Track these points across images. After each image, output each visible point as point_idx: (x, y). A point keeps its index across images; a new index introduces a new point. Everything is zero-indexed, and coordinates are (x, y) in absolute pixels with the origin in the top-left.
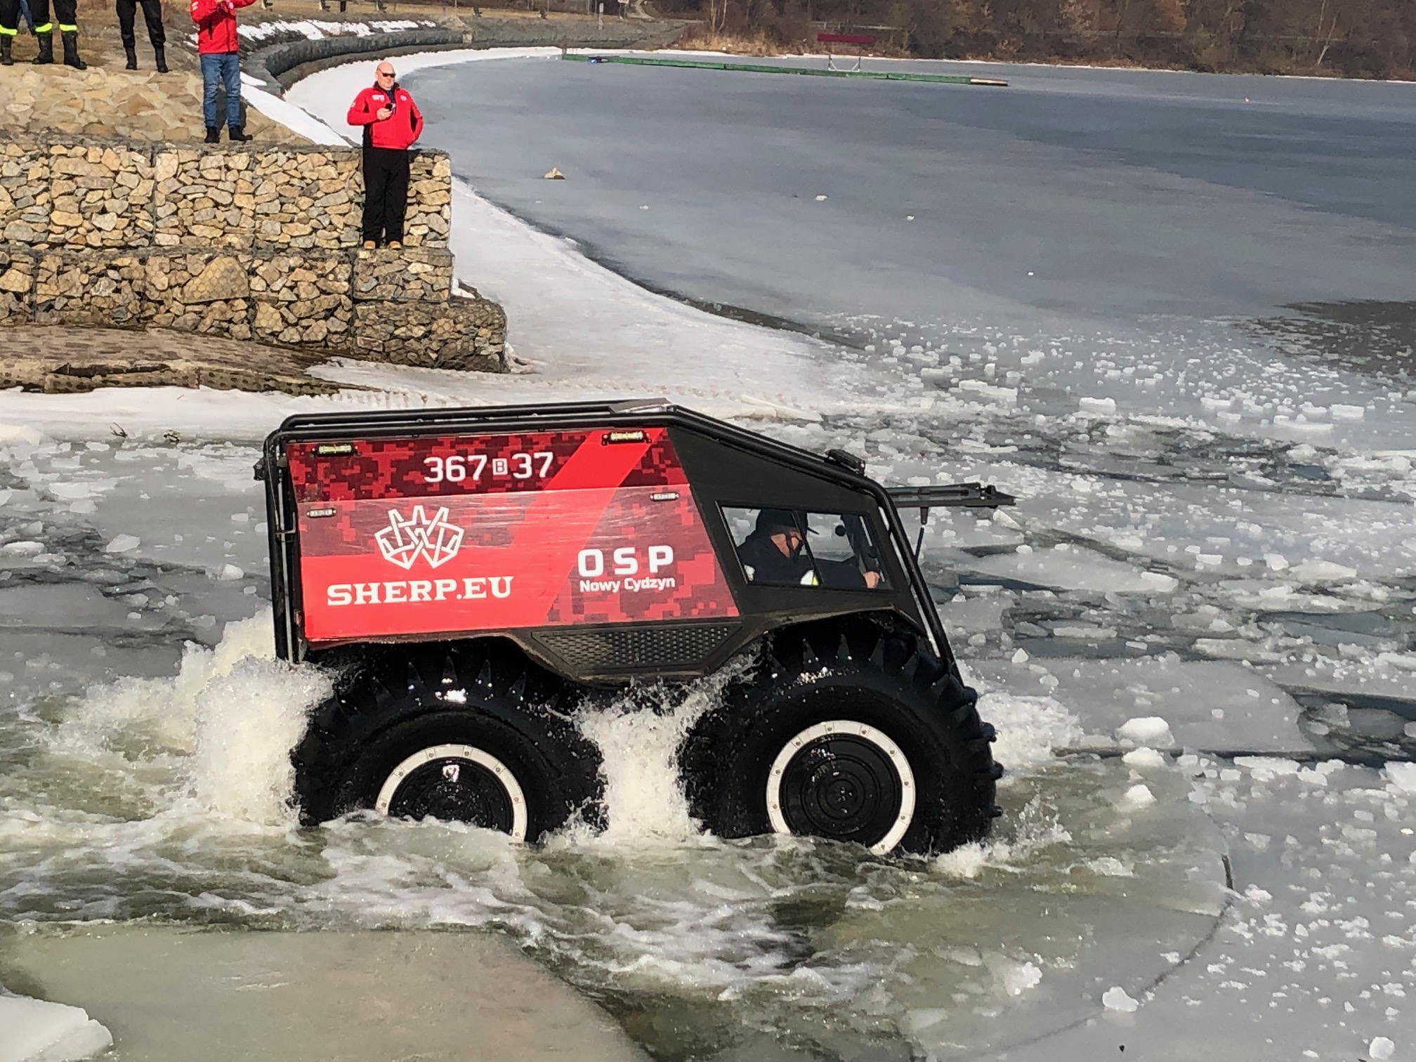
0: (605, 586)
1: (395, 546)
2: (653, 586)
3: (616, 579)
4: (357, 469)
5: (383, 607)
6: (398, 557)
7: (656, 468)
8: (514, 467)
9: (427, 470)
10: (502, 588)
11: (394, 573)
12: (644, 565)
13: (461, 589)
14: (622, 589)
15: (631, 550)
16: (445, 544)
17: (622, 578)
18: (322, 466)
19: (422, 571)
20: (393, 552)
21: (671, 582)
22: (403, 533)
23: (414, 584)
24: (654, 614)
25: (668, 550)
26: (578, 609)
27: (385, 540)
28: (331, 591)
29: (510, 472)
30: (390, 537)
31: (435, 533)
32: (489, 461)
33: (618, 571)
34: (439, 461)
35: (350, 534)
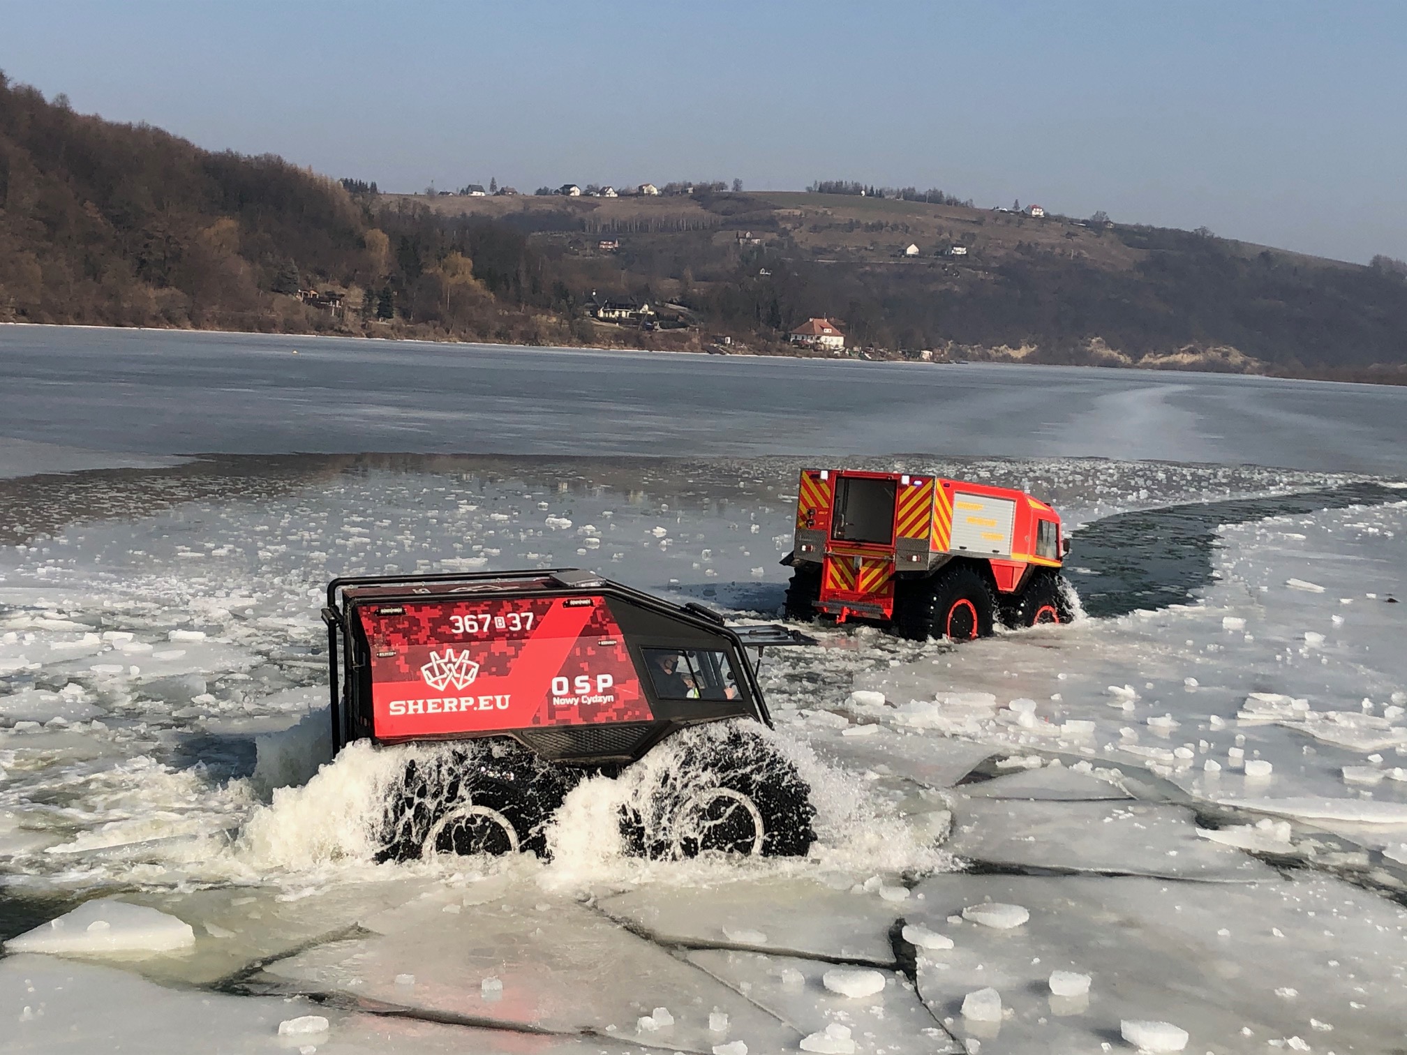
1: (434, 676)
2: (600, 701)
4: (406, 625)
6: (436, 683)
11: (434, 694)
16: (466, 674)
20: (433, 679)
25: (609, 677)
27: (428, 672)
28: (392, 705)
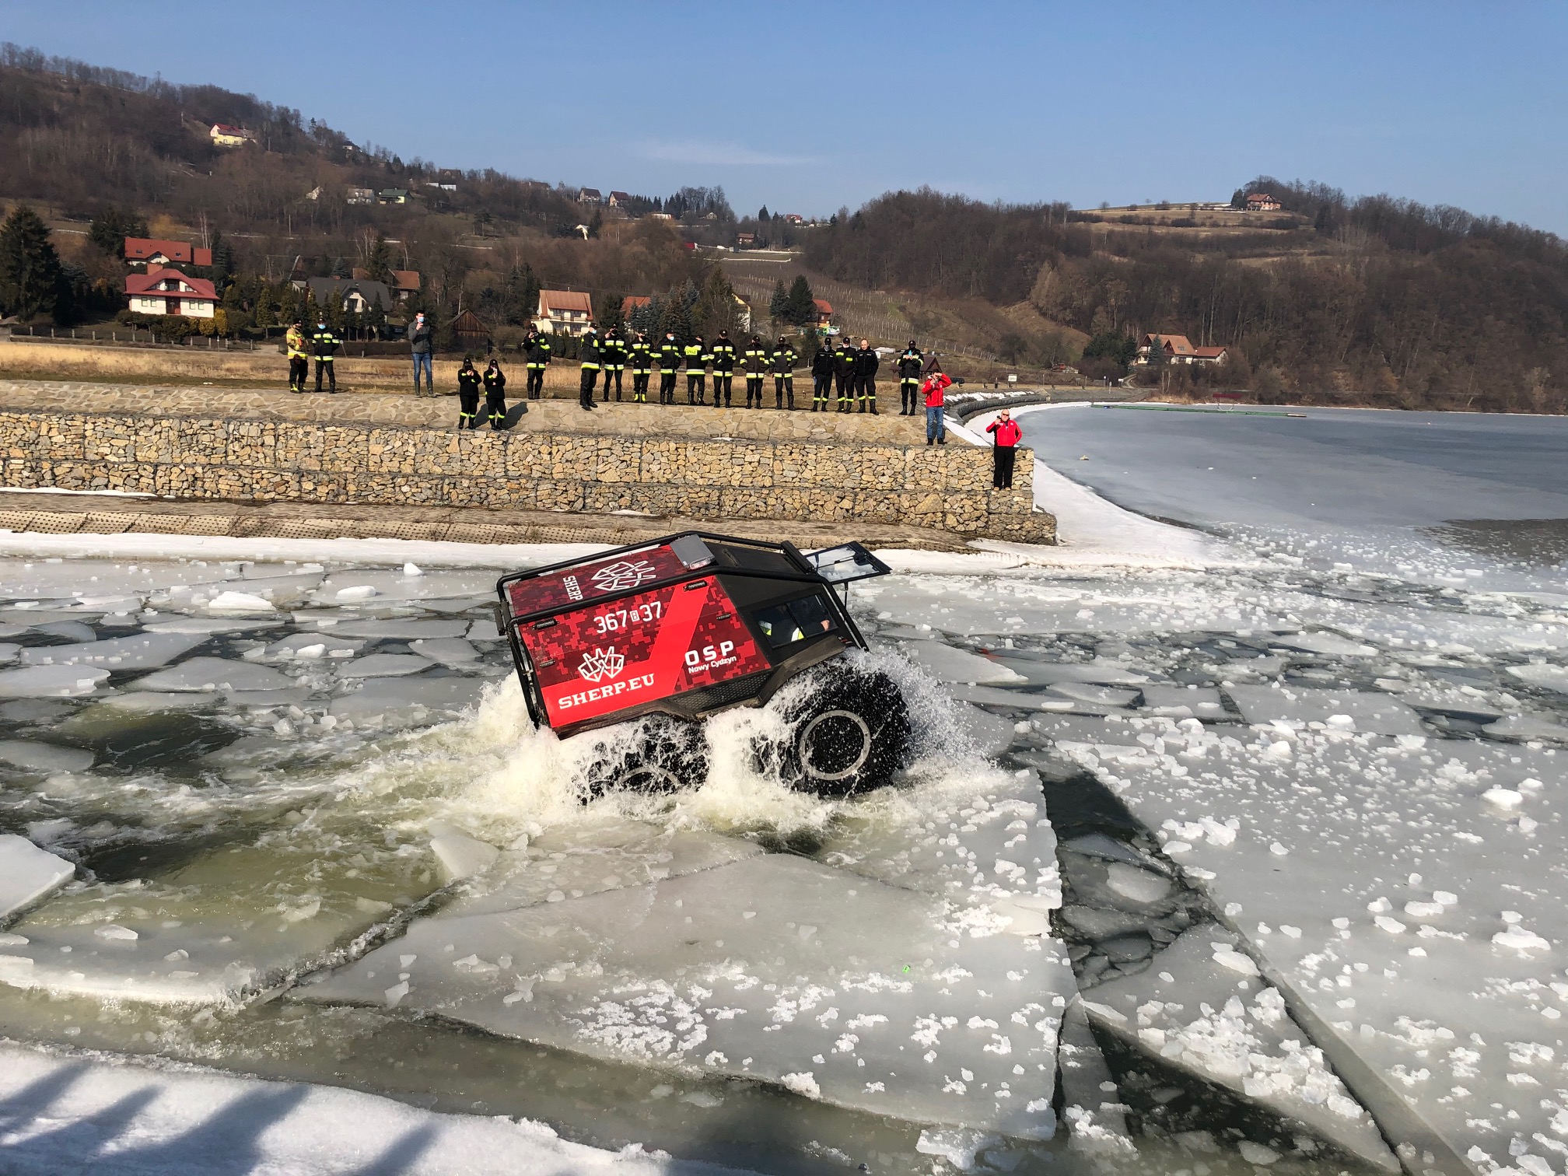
0: (702, 668)
3: (706, 663)
5: (590, 704)
7: (716, 600)
8: (642, 615)
9: (597, 626)
10: (649, 681)
12: (719, 654)
13: (628, 685)
14: (710, 668)
15: (712, 647)
17: (709, 662)
18: (540, 634)
19: (606, 681)
21: (734, 658)
22: (592, 663)
23: (603, 689)
24: (728, 676)
26: (689, 682)
29: (641, 619)
30: (586, 668)
31: (609, 661)
32: (628, 614)
33: (707, 659)
34: (601, 618)
35: (565, 671)
